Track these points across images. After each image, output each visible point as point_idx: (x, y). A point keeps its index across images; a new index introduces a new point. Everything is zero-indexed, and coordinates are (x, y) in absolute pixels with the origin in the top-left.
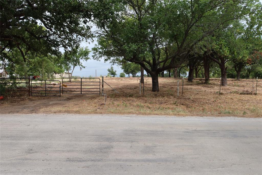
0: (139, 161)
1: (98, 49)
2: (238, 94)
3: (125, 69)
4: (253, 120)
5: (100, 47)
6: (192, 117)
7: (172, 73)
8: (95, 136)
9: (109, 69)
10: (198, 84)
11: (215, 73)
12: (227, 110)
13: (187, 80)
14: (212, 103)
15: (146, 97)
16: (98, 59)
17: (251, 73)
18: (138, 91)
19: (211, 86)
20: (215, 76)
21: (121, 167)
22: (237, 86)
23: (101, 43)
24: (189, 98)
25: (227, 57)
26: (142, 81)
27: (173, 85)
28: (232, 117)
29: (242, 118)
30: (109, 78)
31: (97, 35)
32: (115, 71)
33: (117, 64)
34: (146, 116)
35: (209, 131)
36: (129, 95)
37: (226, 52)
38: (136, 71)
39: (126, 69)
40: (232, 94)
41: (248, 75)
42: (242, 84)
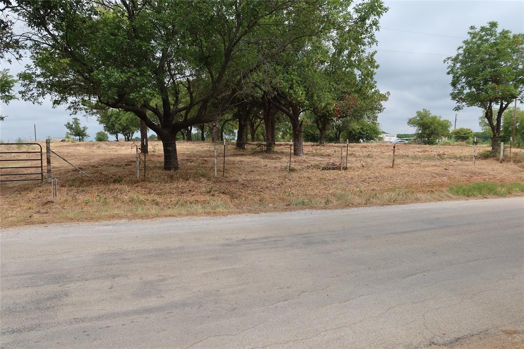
0: (126, 314)
1: (34, 76)
2: (319, 169)
3: (107, 124)
4: (339, 212)
5: (39, 71)
6: (239, 215)
7: (208, 133)
8: (26, 276)
9: (69, 123)
10: (254, 153)
11: (285, 134)
12: (300, 199)
13: (235, 147)
14: (276, 187)
15: (150, 182)
16: (35, 100)
17: (342, 133)
18: (134, 170)
19: (277, 156)
20: (285, 138)
21: (86, 333)
22: (318, 156)
23: (41, 62)
24: (237, 181)
25: (301, 104)
26: (144, 149)
27: (207, 156)
28: (307, 211)
29: (323, 211)
30: (70, 143)
31: (29, 43)
32: (85, 128)
33: (83, 112)
34: (149, 221)
35: (267, 238)
36: (112, 180)
37: (300, 94)
38: (132, 128)
39: (110, 123)
40: (310, 170)
41: (338, 136)
42: (328, 151)
